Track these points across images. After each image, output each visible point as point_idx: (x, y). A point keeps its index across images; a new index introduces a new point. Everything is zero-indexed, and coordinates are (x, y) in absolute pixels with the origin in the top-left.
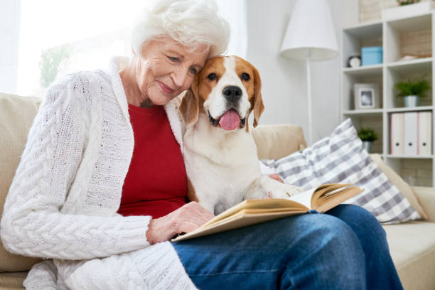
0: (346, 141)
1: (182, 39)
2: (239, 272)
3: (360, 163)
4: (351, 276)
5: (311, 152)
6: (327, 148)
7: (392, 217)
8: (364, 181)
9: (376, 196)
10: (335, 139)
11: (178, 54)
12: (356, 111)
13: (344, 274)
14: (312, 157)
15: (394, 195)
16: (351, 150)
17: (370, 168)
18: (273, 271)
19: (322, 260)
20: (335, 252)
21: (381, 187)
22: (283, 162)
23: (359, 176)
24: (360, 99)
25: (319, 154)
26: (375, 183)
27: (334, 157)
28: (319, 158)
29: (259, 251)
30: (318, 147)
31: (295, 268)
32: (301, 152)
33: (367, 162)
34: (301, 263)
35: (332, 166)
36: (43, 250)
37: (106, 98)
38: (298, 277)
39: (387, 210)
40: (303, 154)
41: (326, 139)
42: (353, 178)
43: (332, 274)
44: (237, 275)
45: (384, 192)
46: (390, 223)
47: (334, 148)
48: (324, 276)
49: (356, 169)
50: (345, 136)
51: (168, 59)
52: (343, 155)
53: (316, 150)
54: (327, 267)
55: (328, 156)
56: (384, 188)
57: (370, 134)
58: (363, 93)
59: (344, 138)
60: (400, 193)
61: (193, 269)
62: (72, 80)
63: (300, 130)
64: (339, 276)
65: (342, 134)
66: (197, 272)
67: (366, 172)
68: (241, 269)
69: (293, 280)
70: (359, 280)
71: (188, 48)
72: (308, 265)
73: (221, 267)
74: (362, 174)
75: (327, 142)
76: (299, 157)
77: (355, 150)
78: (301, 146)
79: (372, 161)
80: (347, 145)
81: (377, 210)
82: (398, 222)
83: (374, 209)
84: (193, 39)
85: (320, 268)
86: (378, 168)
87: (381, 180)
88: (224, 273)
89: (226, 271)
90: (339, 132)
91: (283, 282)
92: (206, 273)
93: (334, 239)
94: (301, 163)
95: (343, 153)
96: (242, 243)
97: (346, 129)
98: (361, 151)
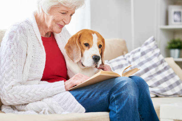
0: (150, 50)
1: (67, 5)
2: (95, 96)
3: (158, 62)
4: (133, 95)
5: (129, 56)
6: (138, 54)
7: (174, 93)
8: (159, 72)
9: (165, 81)
10: (144, 48)
11: (65, 11)
12: (170, 27)
13: (130, 94)
14: (130, 59)
15: (176, 81)
16: (153, 55)
17: (163, 65)
18: (107, 94)
19: (123, 90)
20: (127, 87)
21: (169, 76)
22: (113, 62)
23: (156, 70)
24: (173, 17)
25: (135, 57)
26: (166, 74)
27: (143, 59)
28: (134, 59)
29: (103, 89)
30: (134, 53)
31: (115, 93)
32: (124, 56)
33: (162, 62)
34: (117, 91)
35: (141, 64)
36: (22, 101)
37: (32, 34)
38: (116, 95)
39: (171, 89)
40: (125, 57)
41: (139, 48)
42: (153, 71)
43: (127, 94)
44: (95, 98)
45: (170, 78)
46: (173, 96)
47: (143, 54)
48: (124, 94)
49: (155, 66)
50: (150, 47)
51: (61, 14)
52: (148, 58)
53: (133, 55)
54: (125, 91)
55: (139, 58)
56: (170, 77)
57: (179, 44)
58: (175, 13)
59: (149, 48)
60: (180, 80)
61: (78, 98)
62: (18, 28)
63: (124, 42)
64: (129, 94)
65: (148, 46)
66: (80, 98)
67: (161, 67)
68: (96, 95)
69: (114, 96)
70: (135, 96)
71: (70, 8)
72: (119, 91)
73: (89, 96)
74: (158, 69)
75: (139, 50)
76: (122, 59)
77: (155, 55)
78: (125, 53)
79: (165, 61)
80: (150, 52)
81: (166, 89)
82: (177, 96)
83: (164, 89)
84: (72, 5)
85: (123, 92)
86: (168, 65)
87: (169, 72)
88: (90, 98)
89: (91, 97)
90: (147, 44)
91: (111, 97)
92: (83, 98)
93: (127, 83)
94: (124, 62)
95: (148, 57)
96: (97, 87)
97: (151, 42)
98: (158, 56)
